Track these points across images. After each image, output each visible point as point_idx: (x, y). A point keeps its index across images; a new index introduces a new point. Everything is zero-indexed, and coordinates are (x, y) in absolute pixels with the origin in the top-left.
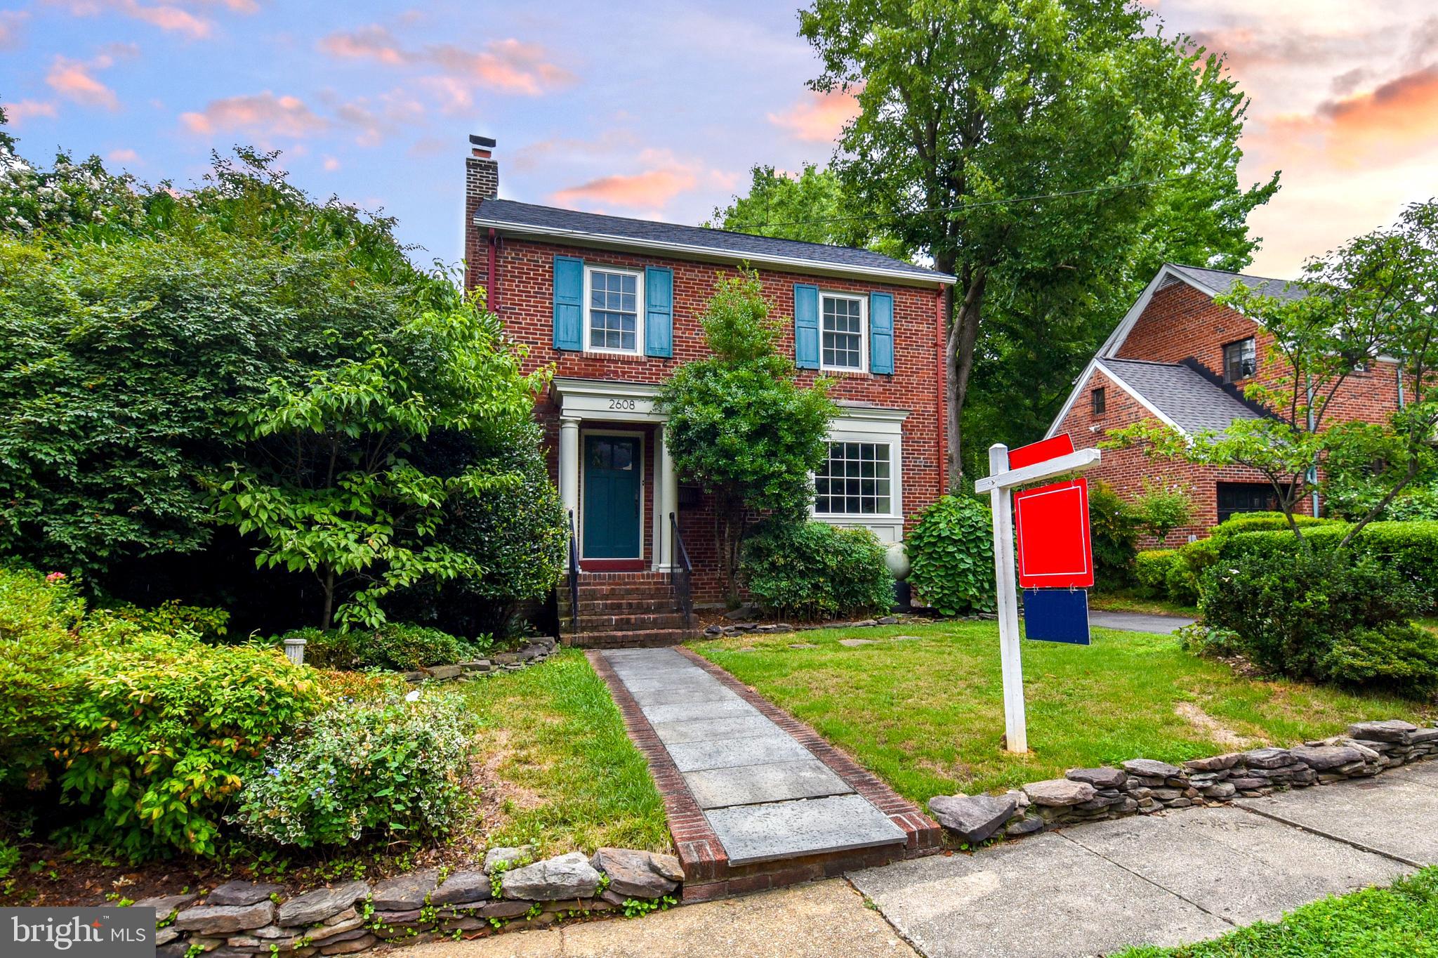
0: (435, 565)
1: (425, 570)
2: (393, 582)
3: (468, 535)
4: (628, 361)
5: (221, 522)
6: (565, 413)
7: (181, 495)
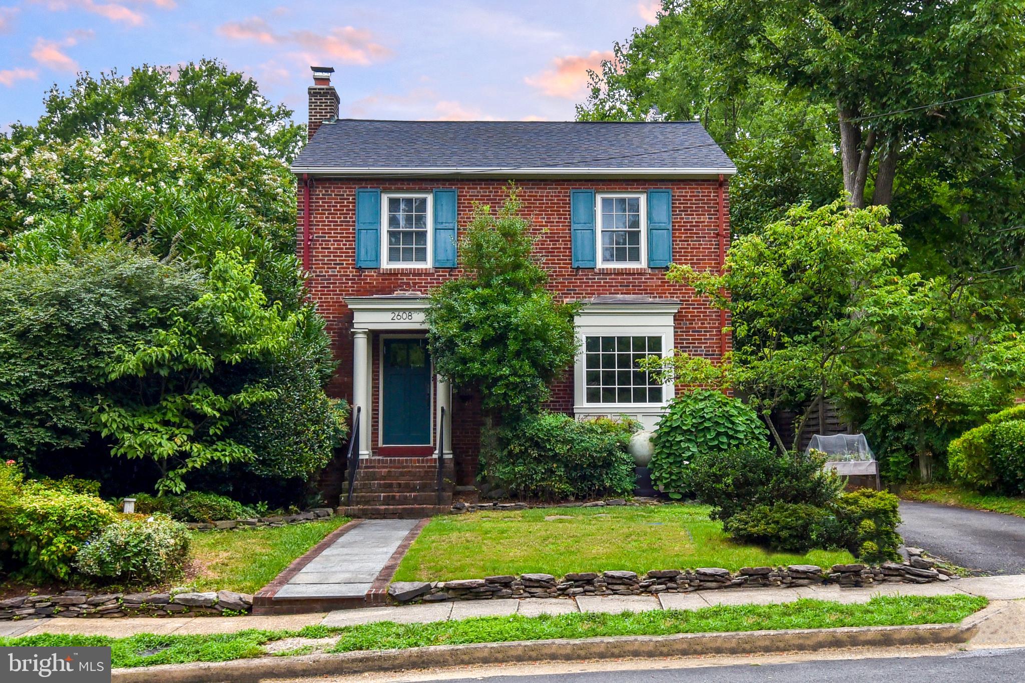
0: (218, 454)
1: (212, 457)
2: (190, 465)
3: (250, 433)
4: (417, 273)
5: (93, 430)
6: (355, 325)
7: (72, 415)
